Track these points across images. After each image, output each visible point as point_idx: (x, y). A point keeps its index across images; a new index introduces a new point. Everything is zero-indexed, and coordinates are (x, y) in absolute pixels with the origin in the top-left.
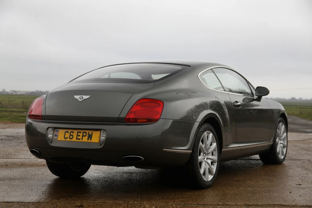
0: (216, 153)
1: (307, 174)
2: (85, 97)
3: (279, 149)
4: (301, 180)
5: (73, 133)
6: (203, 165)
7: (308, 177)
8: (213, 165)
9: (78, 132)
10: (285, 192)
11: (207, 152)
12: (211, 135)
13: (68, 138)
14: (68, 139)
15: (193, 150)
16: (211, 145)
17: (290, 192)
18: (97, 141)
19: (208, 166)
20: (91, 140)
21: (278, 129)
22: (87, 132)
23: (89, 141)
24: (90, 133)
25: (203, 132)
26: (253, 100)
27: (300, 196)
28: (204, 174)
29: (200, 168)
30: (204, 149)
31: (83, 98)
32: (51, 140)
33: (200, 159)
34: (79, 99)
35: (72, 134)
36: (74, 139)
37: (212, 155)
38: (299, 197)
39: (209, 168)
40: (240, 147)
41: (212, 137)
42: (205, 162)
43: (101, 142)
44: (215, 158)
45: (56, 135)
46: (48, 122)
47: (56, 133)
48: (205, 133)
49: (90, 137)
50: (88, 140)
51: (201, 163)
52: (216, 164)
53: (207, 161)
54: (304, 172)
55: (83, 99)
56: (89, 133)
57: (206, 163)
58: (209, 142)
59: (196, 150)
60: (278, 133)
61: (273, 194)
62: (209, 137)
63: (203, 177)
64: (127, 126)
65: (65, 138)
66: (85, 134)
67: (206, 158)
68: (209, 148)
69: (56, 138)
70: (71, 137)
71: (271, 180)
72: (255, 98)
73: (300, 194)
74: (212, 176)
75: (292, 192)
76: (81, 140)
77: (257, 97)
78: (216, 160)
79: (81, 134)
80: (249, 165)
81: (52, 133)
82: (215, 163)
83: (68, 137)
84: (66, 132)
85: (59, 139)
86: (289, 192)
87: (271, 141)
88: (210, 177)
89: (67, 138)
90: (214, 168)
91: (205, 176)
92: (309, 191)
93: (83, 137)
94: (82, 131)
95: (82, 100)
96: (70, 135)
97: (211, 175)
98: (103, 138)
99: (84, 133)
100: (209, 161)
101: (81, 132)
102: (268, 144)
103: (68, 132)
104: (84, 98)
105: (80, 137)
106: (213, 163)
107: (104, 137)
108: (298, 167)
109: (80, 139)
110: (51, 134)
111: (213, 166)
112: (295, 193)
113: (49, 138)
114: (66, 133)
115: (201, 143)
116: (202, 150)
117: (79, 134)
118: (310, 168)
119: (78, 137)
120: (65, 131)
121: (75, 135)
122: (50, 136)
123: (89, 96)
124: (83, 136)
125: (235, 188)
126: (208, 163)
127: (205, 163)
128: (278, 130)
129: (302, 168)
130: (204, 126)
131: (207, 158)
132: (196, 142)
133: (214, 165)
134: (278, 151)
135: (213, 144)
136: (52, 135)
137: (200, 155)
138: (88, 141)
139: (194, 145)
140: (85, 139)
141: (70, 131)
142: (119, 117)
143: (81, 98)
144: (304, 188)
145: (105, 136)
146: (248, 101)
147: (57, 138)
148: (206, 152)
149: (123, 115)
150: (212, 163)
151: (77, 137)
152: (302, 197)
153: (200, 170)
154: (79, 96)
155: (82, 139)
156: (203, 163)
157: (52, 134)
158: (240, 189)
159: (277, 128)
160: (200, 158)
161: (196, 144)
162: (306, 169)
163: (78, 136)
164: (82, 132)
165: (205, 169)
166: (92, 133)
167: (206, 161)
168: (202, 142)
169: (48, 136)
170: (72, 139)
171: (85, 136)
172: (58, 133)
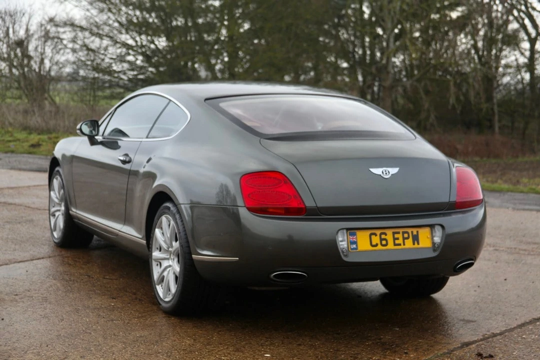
5: (386, 235)
9: (394, 233)
13: (379, 245)
14: (380, 247)
20: (418, 244)
22: (410, 230)
23: (416, 245)
24: (415, 233)
31: (389, 172)
32: (346, 252)
34: (382, 175)
35: (383, 236)
36: (391, 246)
43: (437, 246)
49: (416, 239)
50: (414, 244)
55: (390, 175)
56: (412, 232)
65: (373, 246)
66: (406, 235)
69: (354, 246)
70: (384, 242)
76: (402, 247)
79: (400, 236)
83: (379, 243)
84: (371, 235)
85: (360, 248)
89: (377, 245)
93: (406, 241)
94: (401, 230)
95: (388, 176)
96: (381, 240)
98: (437, 239)
99: (404, 233)
101: (398, 233)
103: (376, 235)
104: (391, 173)
105: (400, 241)
107: (439, 237)
109: (400, 245)
113: (340, 249)
114: (373, 237)
117: (396, 236)
119: (397, 242)
120: (368, 232)
121: (389, 236)
122: (342, 244)
123: (398, 169)
124: (404, 239)
140: (409, 244)
141: (378, 232)
142: (449, 201)
143: (386, 174)
147: (357, 246)
151: (394, 242)
155: (404, 244)
163: (395, 239)
164: (401, 233)
166: (417, 232)
169: (338, 245)
170: (386, 245)
171: (408, 238)
172: (356, 238)
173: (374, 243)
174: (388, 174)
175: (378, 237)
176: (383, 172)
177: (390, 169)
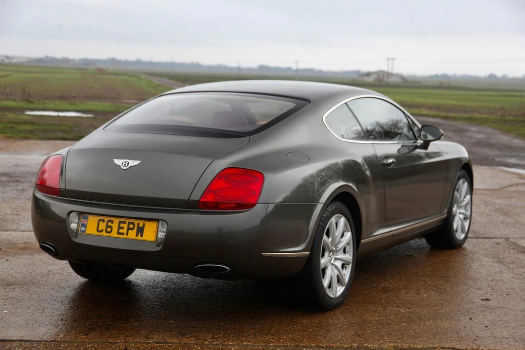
0: (350, 249)
1: (501, 272)
2: (133, 163)
3: (456, 224)
4: (490, 289)
5: (113, 223)
6: (329, 272)
7: (502, 281)
8: (344, 269)
9: (120, 222)
10: (462, 318)
11: (336, 248)
12: (343, 220)
13: (104, 231)
14: (104, 233)
15: (312, 251)
16: (342, 236)
17: (471, 319)
18: (153, 239)
19: (336, 272)
20: (142, 236)
21: (457, 190)
22: (136, 222)
23: (139, 237)
24: (141, 225)
25: (329, 217)
26: (417, 147)
27: (486, 327)
28: (330, 286)
29: (323, 278)
30: (330, 245)
31: (128, 164)
32: (75, 233)
33: (323, 263)
34: (121, 166)
35: (110, 224)
36: (114, 234)
37: (344, 252)
38: (483, 331)
39: (338, 276)
40: (391, 231)
41: (345, 224)
42: (331, 266)
43: (159, 241)
44: (349, 257)
45: (83, 224)
46: (70, 202)
47: (82, 221)
48: (333, 220)
49: (140, 231)
50: (137, 236)
51: (324, 270)
52: (349, 267)
53: (335, 263)
54: (498, 267)
55: (129, 166)
56: (138, 224)
57: (334, 268)
58: (338, 233)
59: (316, 249)
60: (456, 197)
61: (442, 322)
62: (340, 223)
63: (328, 291)
64: (202, 214)
65: (98, 231)
66: (131, 226)
67: (333, 258)
68: (340, 242)
69: (84, 229)
70: (109, 229)
71: (441, 287)
72: (419, 145)
73: (487, 323)
74: (343, 288)
75: (473, 319)
76: (125, 236)
77: (422, 142)
78: (351, 261)
79: (125, 226)
80: (406, 251)
81: (77, 221)
82: (348, 265)
83: (104, 229)
84: (100, 220)
85: (88, 232)
86: (468, 318)
87: (445, 212)
88: (340, 290)
89: (102, 230)
90: (347, 274)
91: (330, 289)
92: (501, 316)
94: (127, 221)
95: (127, 168)
96: (107, 226)
97: (341, 287)
98: (161, 235)
99: (130, 223)
100: (339, 264)
101: (125, 223)
102: (438, 218)
103: (104, 222)
104: (130, 165)
105: (124, 231)
106: (345, 266)
107: (164, 232)
108: (487, 255)
109: (123, 234)
110: (74, 223)
111: (346, 270)
112: (477, 321)
113: (71, 229)
114: (101, 222)
115: (325, 237)
116: (327, 247)
117: (122, 225)
118: (507, 257)
119: (121, 231)
120: (98, 218)
121: (115, 226)
122: (74, 226)
123: (140, 161)
124: (129, 229)
125: (380, 308)
126: (336, 267)
127: (332, 268)
128: (456, 192)
129: (494, 258)
130: (332, 207)
131: (336, 259)
132: (317, 236)
133: (346, 268)
134: (455, 227)
135: (345, 234)
136: (76, 225)
137: (323, 255)
138: (137, 238)
139: (314, 241)
140: (132, 234)
141: (106, 219)
142: (188, 199)
143: (125, 165)
144: (494, 309)
145: (165, 230)
146: (408, 151)
147: (85, 229)
148: (334, 249)
149: (197, 196)
150: (343, 266)
151: (118, 230)
152: (488, 329)
153: (323, 280)
154: (122, 161)
155: (127, 235)
156: (329, 268)
157: (76, 223)
158: (389, 311)
159: (454, 190)
160: (323, 261)
161: (317, 240)
162: (500, 262)
163: (120, 228)
164: (127, 223)
165: (332, 277)
166: (144, 224)
167: (333, 264)
168: (328, 235)
169: (70, 226)
170: (110, 232)
171: (132, 229)
172: (87, 222)
173: (100, 229)
174: (127, 165)
175: (105, 223)
176: (122, 164)
177: (130, 161)
